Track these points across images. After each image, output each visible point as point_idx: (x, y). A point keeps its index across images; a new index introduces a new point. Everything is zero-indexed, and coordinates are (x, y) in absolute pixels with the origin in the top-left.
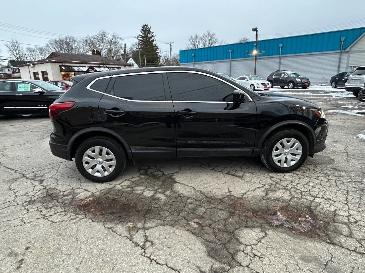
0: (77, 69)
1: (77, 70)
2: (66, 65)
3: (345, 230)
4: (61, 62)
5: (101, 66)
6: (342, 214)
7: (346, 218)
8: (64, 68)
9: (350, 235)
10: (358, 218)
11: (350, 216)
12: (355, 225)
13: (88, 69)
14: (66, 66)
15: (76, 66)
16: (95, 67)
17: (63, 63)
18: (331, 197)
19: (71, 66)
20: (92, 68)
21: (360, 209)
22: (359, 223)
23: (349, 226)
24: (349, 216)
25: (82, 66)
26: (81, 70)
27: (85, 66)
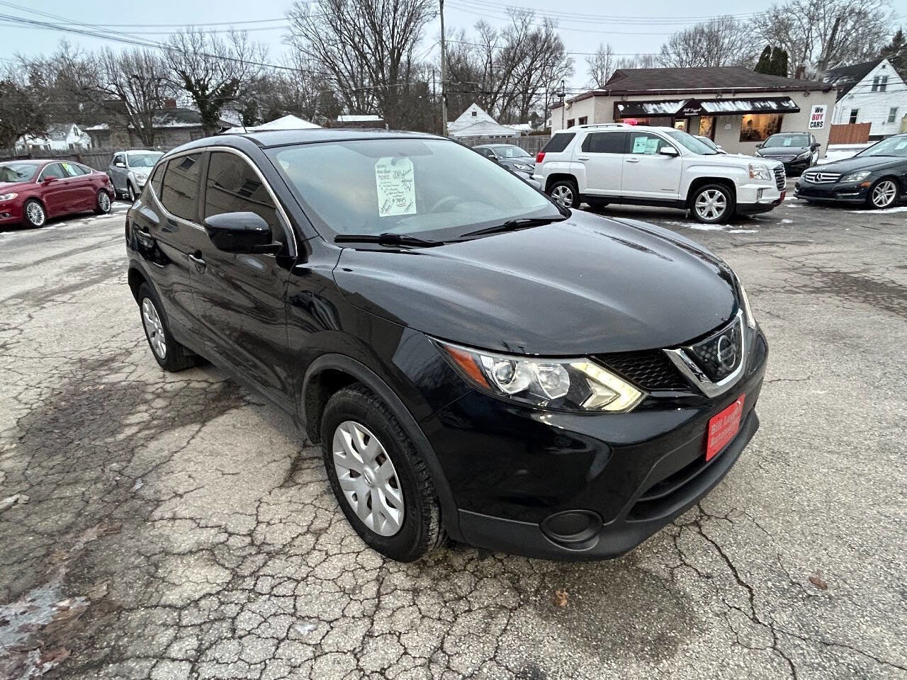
0: (654, 110)
1: (652, 112)
2: (631, 99)
4: (620, 93)
5: (725, 96)
8: (621, 108)
13: (682, 109)
14: (629, 103)
15: (652, 102)
16: (706, 101)
17: (623, 95)
19: (642, 103)
20: (694, 104)
25: (669, 101)
26: (662, 112)
27: (677, 101)
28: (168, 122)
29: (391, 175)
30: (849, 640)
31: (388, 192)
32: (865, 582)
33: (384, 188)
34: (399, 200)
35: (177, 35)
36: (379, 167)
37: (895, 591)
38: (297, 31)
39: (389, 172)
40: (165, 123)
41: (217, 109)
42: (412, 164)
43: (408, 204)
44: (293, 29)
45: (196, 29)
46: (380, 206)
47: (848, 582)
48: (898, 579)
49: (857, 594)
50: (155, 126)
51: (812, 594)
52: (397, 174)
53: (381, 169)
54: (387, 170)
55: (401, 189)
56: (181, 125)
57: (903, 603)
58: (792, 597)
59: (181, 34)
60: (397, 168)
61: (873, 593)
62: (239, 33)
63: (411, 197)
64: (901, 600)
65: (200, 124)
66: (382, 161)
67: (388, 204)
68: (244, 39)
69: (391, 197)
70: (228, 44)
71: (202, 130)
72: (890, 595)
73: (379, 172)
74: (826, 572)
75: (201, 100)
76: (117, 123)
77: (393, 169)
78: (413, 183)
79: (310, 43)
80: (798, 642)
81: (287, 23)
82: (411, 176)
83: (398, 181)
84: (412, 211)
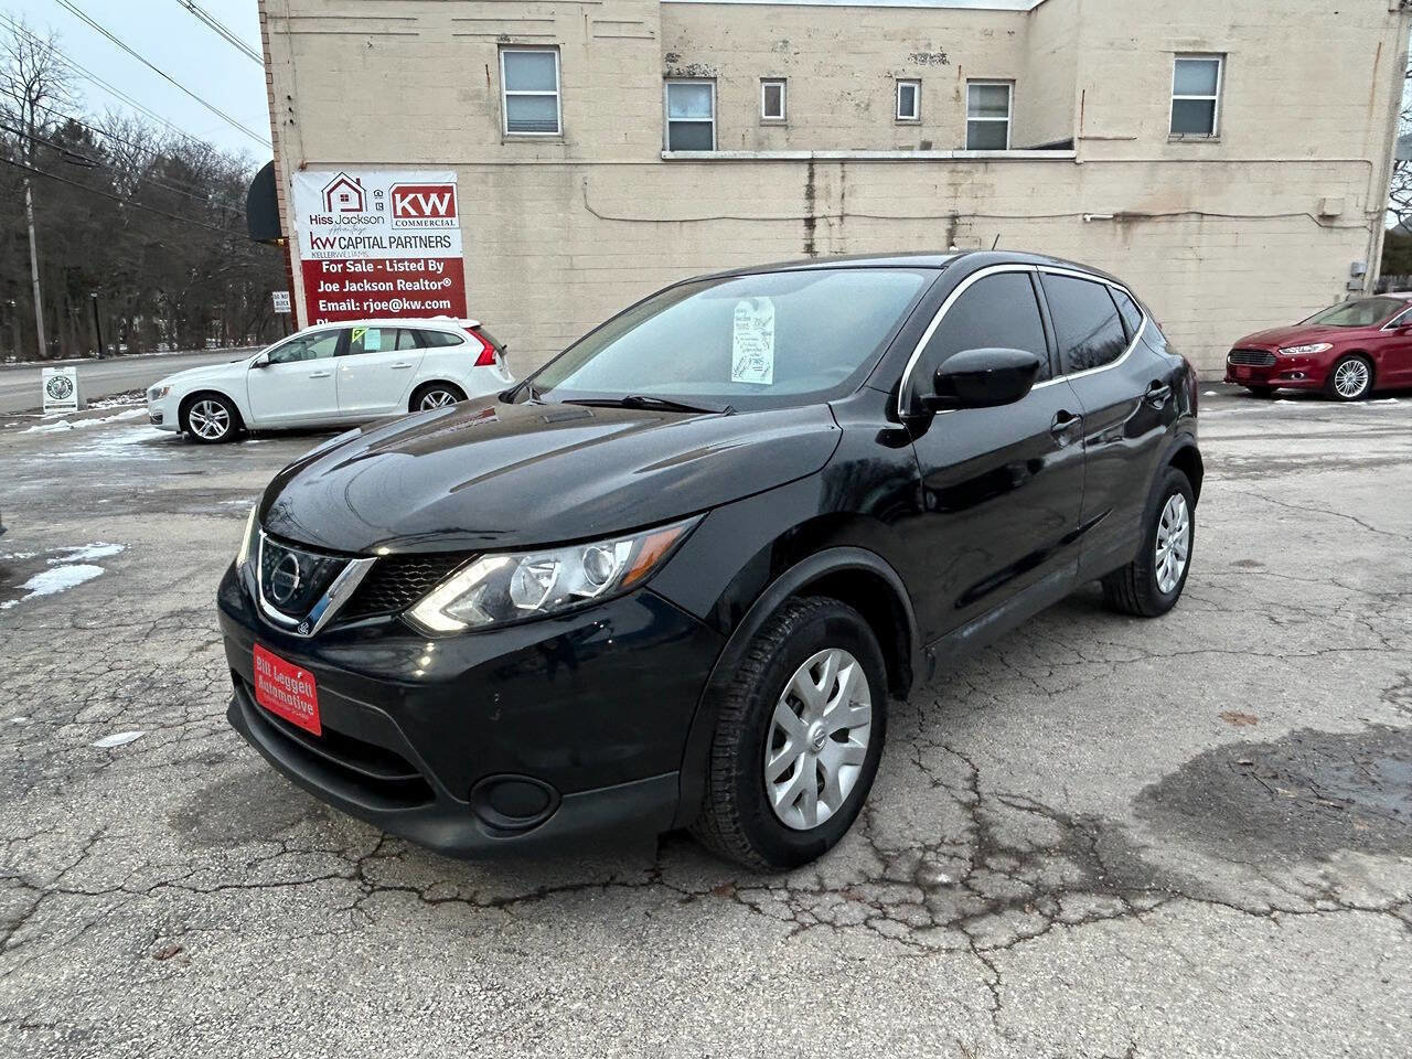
30: (75, 946)
31: (744, 348)
32: (133, 1004)
33: (741, 342)
34: (756, 362)
36: (738, 311)
37: (93, 1028)
39: (749, 319)
42: (773, 309)
43: (764, 368)
46: (734, 366)
47: (148, 986)
48: (108, 1045)
49: (123, 984)
51: (159, 941)
52: (758, 323)
53: (741, 315)
54: (747, 315)
55: (760, 345)
57: (71, 1025)
58: (168, 921)
60: (758, 314)
61: (112, 1002)
63: (768, 356)
64: (76, 1025)
66: (743, 302)
67: (743, 364)
69: (748, 355)
72: (93, 1018)
73: (739, 319)
74: (182, 970)
77: (753, 314)
78: (773, 337)
80: (110, 906)
82: (770, 327)
83: (757, 333)
84: (769, 380)
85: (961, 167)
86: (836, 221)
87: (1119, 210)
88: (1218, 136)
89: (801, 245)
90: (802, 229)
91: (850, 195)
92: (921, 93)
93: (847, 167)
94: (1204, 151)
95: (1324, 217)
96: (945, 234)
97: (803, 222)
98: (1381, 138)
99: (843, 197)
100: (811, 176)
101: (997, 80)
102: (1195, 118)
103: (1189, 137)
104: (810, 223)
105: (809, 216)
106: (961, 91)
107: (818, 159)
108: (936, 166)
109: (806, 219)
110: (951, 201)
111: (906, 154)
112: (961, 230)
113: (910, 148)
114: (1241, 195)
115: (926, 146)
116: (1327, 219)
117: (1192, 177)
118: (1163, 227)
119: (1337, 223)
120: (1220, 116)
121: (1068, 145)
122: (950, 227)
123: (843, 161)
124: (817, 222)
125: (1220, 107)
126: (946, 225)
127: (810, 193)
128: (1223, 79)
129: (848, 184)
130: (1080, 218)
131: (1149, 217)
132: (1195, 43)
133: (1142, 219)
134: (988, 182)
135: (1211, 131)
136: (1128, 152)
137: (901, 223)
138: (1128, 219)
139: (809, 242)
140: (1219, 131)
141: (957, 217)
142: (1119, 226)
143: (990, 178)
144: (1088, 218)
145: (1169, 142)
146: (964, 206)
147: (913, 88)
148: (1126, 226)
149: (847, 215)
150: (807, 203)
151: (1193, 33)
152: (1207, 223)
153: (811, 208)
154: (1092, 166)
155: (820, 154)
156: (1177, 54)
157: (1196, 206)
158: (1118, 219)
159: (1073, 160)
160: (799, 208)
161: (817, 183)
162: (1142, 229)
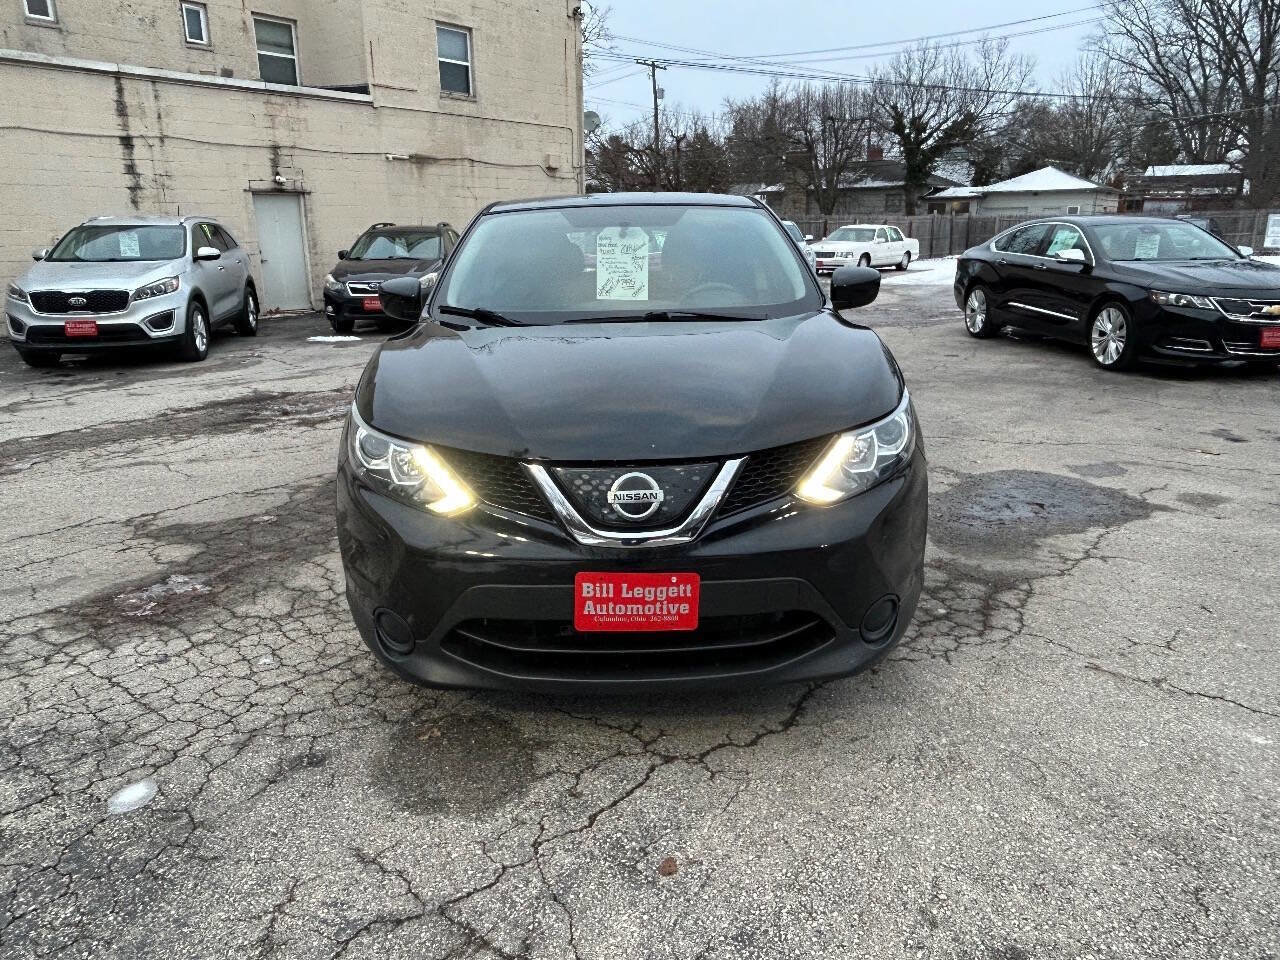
3: (54, 636)
6: (92, 655)
7: (74, 654)
9: (37, 635)
10: (50, 668)
11: (71, 662)
12: (45, 653)
18: (162, 666)
21: (65, 686)
22: (39, 663)
23: (54, 645)
24: (75, 660)
28: (861, 180)
29: (618, 250)
31: (610, 270)
33: (607, 265)
34: (626, 282)
35: (902, 55)
36: (602, 239)
38: (1116, 25)
39: (615, 245)
40: (856, 181)
41: (932, 160)
42: (647, 237)
43: (637, 286)
44: (1106, 22)
45: (932, 43)
46: (599, 286)
50: (840, 186)
52: (627, 249)
53: (604, 242)
54: (613, 242)
55: (630, 267)
56: (878, 184)
59: (909, 52)
60: (627, 241)
62: (994, 43)
63: (642, 278)
65: (901, 183)
66: (608, 231)
67: (610, 284)
68: (1001, 51)
69: (616, 277)
70: (974, 61)
71: (902, 192)
73: (601, 245)
75: (911, 148)
76: (796, 182)
77: (620, 242)
78: (646, 261)
79: (1133, 44)
81: (1100, 14)
82: (644, 252)
83: (628, 258)
84: (644, 296)
85: (274, 99)
86: (156, 142)
87: (413, 152)
88: (475, 96)
89: (120, 166)
90: (119, 150)
91: (167, 115)
92: (207, 19)
93: (159, 86)
94: (467, 108)
95: (550, 169)
96: (269, 164)
97: (118, 141)
98: (574, 112)
99: (159, 117)
100: (120, 91)
101: (277, 18)
102: (456, 79)
103: (456, 95)
104: (127, 142)
105: (124, 134)
106: (247, 23)
107: (125, 74)
108: (250, 96)
109: (122, 138)
110: (271, 131)
111: (207, 79)
112: (284, 160)
113: (213, 74)
114: (495, 148)
115: (227, 73)
116: (551, 170)
117: (462, 129)
118: (446, 170)
119: (558, 175)
120: (474, 80)
121: (364, 90)
122: (272, 156)
123: (154, 80)
124: (135, 142)
125: (473, 71)
126: (268, 155)
127: (122, 110)
128: (472, 51)
129: (163, 104)
130: (383, 157)
131: (435, 160)
132: (449, 15)
133: (431, 161)
134: (302, 116)
135: (468, 91)
136: (410, 102)
137: (225, 149)
138: (420, 160)
139: (129, 162)
140: (474, 90)
141: (280, 147)
142: (414, 166)
143: (303, 113)
144: (390, 156)
145: (441, 97)
146: (283, 137)
147: (198, 13)
148: (419, 165)
149: (167, 137)
150: (119, 121)
151: (447, 7)
152: (477, 168)
153: (125, 126)
154: (387, 111)
155: (127, 68)
156: (438, 22)
157: (468, 152)
158: (413, 160)
159: (370, 104)
160: (112, 125)
161: (128, 99)
162: (431, 170)
